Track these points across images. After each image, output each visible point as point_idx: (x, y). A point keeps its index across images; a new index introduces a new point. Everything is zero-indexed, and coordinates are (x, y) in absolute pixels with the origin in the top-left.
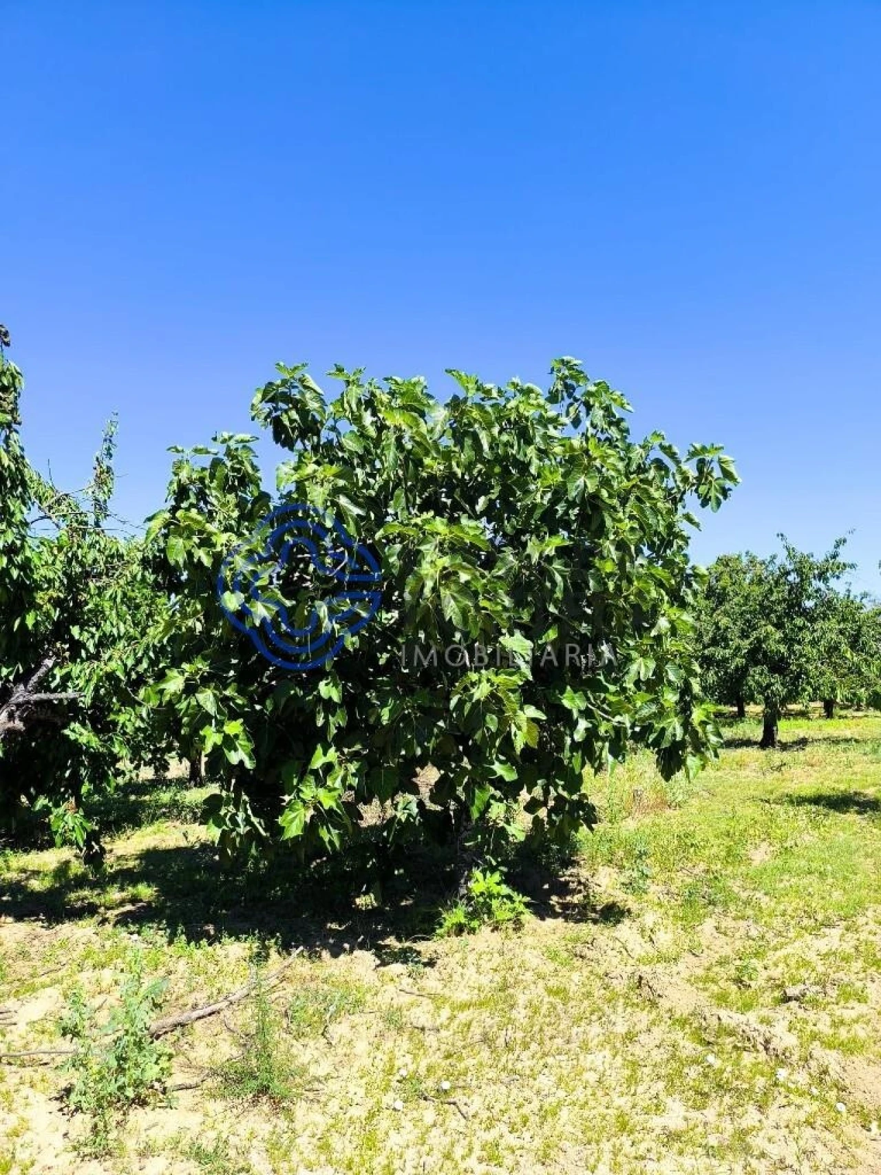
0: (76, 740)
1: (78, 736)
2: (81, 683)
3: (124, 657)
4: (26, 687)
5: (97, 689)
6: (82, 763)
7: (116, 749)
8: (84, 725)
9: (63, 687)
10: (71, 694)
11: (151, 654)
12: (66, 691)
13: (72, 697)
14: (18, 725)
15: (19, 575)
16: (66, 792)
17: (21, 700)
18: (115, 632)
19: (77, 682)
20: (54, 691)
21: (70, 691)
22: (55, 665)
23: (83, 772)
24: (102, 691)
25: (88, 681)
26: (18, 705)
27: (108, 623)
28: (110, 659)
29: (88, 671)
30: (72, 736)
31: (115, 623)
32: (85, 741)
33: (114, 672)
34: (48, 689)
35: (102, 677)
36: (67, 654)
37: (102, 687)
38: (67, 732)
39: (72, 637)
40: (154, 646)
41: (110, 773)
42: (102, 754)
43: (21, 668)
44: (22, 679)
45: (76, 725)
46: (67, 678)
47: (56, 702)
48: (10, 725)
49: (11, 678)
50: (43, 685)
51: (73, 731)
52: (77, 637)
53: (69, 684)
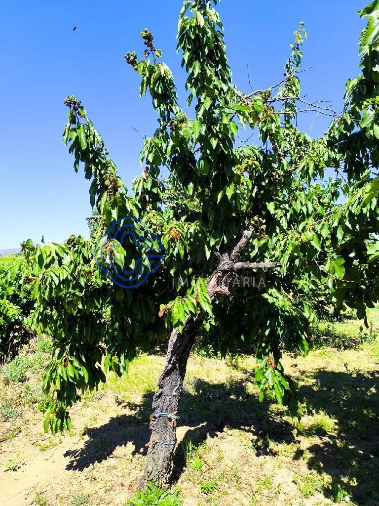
0: (274, 303)
1: (275, 300)
2: (277, 253)
3: (318, 228)
4: (229, 256)
5: (292, 260)
6: (279, 325)
7: (306, 314)
8: (279, 290)
9: (261, 257)
10: (267, 263)
11: (348, 224)
12: (264, 261)
13: (269, 266)
14: (225, 289)
15: (218, 145)
16: (266, 347)
17: (226, 267)
18: (304, 209)
19: (273, 253)
20: (254, 260)
21: (267, 261)
22: (253, 237)
23: (280, 332)
24: (297, 262)
25: (283, 252)
26: (225, 272)
27: (298, 202)
28: (304, 230)
29: (282, 243)
30: (271, 300)
31: (304, 203)
32: (281, 306)
33: (308, 242)
34: (248, 259)
35: (297, 247)
36: (264, 227)
37: (297, 257)
38: (266, 296)
39: (268, 212)
40: (351, 214)
41: (303, 337)
42: (295, 318)
43: (225, 239)
44: (226, 248)
45: (273, 291)
46: (264, 248)
47: (255, 270)
48: (218, 289)
49: (218, 247)
50: (244, 256)
51: (271, 295)
52: (272, 212)
53: (266, 254)
